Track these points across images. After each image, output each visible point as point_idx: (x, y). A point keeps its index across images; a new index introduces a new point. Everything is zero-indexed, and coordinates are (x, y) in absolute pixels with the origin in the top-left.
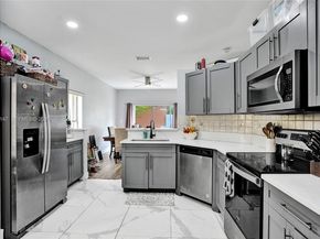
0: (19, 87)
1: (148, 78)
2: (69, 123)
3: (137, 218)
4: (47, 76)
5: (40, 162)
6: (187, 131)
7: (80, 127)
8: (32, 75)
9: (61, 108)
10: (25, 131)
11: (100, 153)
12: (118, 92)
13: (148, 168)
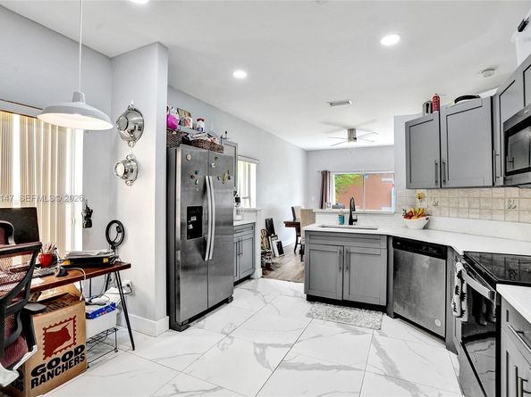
0: (184, 158)
1: (352, 131)
2: (238, 200)
3: (321, 336)
4: (212, 143)
5: (202, 247)
6: (409, 216)
7: (254, 206)
8: (196, 143)
9: (227, 180)
10: (189, 209)
11: (279, 245)
12: (308, 154)
13: (342, 269)
